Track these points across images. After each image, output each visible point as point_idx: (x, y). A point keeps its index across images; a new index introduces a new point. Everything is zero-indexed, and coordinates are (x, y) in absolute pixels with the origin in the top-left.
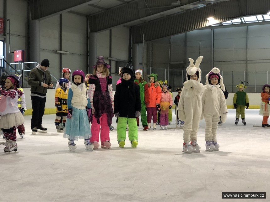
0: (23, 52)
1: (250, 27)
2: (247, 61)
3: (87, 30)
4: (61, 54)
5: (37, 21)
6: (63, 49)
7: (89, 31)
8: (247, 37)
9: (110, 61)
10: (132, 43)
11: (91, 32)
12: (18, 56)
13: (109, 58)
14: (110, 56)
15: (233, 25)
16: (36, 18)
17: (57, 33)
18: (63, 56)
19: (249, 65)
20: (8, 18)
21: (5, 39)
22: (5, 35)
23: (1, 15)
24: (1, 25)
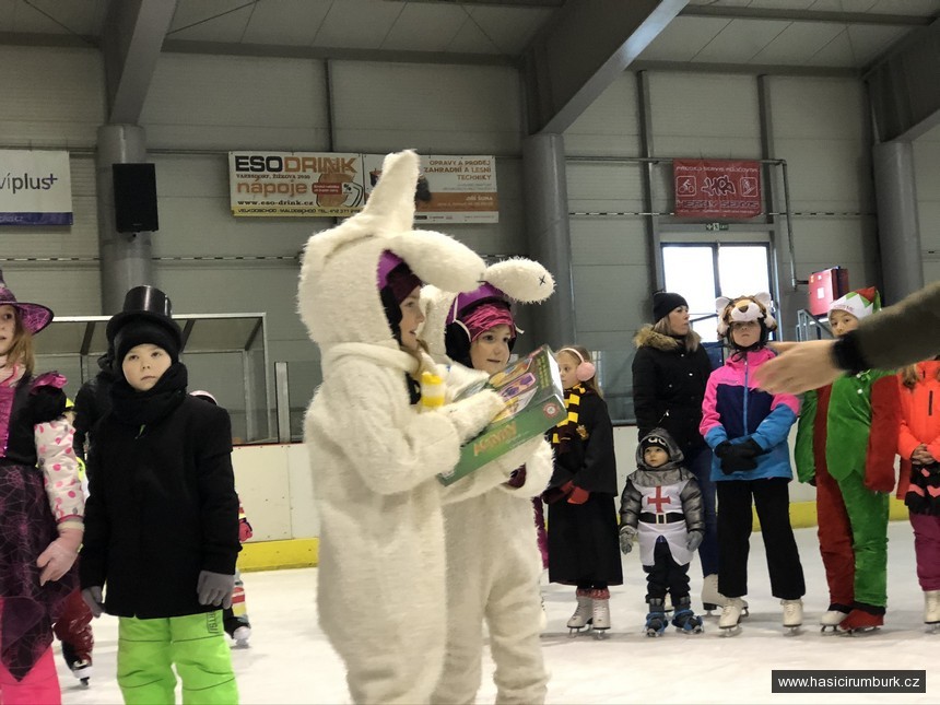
0: (838, 276)
5: (897, 147)
12: (821, 293)
16: (890, 135)
20: (778, 156)
21: (772, 234)
22: (770, 220)
23: (752, 150)
24: (751, 186)
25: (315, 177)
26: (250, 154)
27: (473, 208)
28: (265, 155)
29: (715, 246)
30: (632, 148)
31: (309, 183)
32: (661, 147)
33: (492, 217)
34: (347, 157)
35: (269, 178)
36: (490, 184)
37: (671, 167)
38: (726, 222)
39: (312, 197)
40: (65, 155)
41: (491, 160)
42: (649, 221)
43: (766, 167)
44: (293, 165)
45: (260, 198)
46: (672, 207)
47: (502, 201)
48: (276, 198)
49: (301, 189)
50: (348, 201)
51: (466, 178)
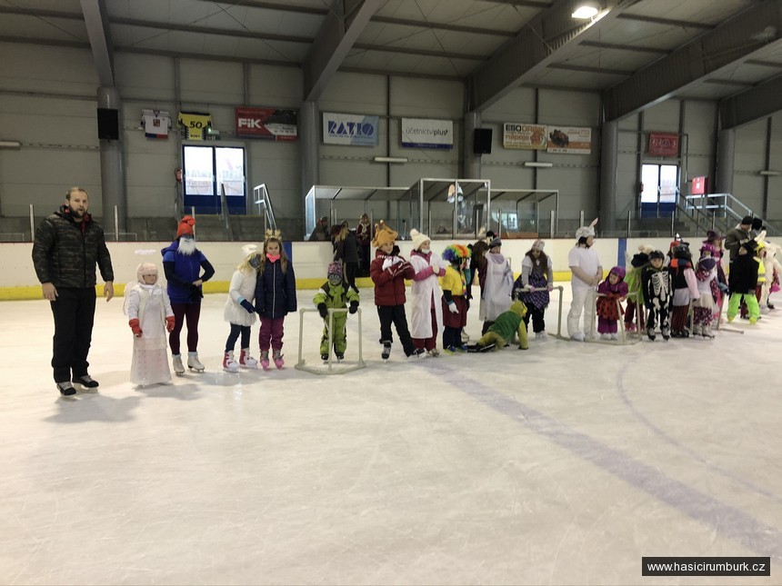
0: (706, 180)
4: (766, 176)
5: (730, 131)
6: (770, 168)
12: (698, 186)
16: (728, 126)
18: (770, 179)
20: (685, 132)
21: (680, 162)
22: (679, 157)
23: (675, 129)
24: (675, 144)
25: (532, 134)
26: (511, 124)
27: (582, 148)
28: (516, 125)
29: (660, 165)
30: (634, 126)
31: (530, 136)
32: (646, 127)
33: (589, 152)
34: (543, 127)
35: (516, 133)
36: (589, 139)
37: (648, 135)
38: (665, 156)
39: (530, 141)
40: (451, 122)
41: (590, 130)
42: (639, 156)
43: (680, 137)
44: (525, 129)
45: (513, 141)
46: (647, 150)
47: (592, 146)
48: (518, 141)
49: (526, 138)
50: (542, 144)
51: (581, 136)
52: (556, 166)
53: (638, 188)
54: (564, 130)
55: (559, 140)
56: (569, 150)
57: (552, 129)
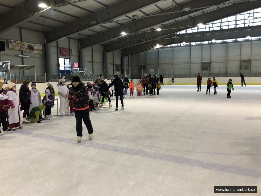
0: (78, 63)
1: (174, 48)
2: (173, 63)
3: (103, 52)
4: (93, 63)
6: (93, 61)
7: (104, 52)
8: (173, 53)
9: (113, 65)
10: (122, 56)
11: (105, 52)
12: (76, 65)
13: (113, 64)
14: (113, 63)
15: (167, 47)
16: (82, 48)
17: (91, 54)
18: (94, 64)
19: (174, 65)
20: (71, 48)
21: (70, 58)
22: (70, 56)
23: (68, 47)
24: (68, 52)
25: (20, 45)
26: (11, 40)
27: (39, 51)
28: (13, 41)
29: (64, 59)
30: (56, 46)
31: (19, 45)
32: (59, 46)
33: (41, 53)
34: (24, 43)
35: (14, 44)
36: (41, 48)
37: (60, 48)
38: (66, 56)
39: (20, 47)
41: (41, 45)
42: (58, 55)
43: (69, 50)
44: (17, 43)
45: (13, 47)
46: (60, 53)
47: (42, 51)
48: (15, 47)
49: (18, 46)
50: (24, 49)
51: (38, 47)
52: (30, 57)
53: (58, 65)
54: (32, 45)
55: (30, 48)
56: (35, 52)
57: (28, 44)
